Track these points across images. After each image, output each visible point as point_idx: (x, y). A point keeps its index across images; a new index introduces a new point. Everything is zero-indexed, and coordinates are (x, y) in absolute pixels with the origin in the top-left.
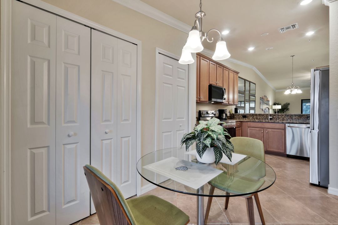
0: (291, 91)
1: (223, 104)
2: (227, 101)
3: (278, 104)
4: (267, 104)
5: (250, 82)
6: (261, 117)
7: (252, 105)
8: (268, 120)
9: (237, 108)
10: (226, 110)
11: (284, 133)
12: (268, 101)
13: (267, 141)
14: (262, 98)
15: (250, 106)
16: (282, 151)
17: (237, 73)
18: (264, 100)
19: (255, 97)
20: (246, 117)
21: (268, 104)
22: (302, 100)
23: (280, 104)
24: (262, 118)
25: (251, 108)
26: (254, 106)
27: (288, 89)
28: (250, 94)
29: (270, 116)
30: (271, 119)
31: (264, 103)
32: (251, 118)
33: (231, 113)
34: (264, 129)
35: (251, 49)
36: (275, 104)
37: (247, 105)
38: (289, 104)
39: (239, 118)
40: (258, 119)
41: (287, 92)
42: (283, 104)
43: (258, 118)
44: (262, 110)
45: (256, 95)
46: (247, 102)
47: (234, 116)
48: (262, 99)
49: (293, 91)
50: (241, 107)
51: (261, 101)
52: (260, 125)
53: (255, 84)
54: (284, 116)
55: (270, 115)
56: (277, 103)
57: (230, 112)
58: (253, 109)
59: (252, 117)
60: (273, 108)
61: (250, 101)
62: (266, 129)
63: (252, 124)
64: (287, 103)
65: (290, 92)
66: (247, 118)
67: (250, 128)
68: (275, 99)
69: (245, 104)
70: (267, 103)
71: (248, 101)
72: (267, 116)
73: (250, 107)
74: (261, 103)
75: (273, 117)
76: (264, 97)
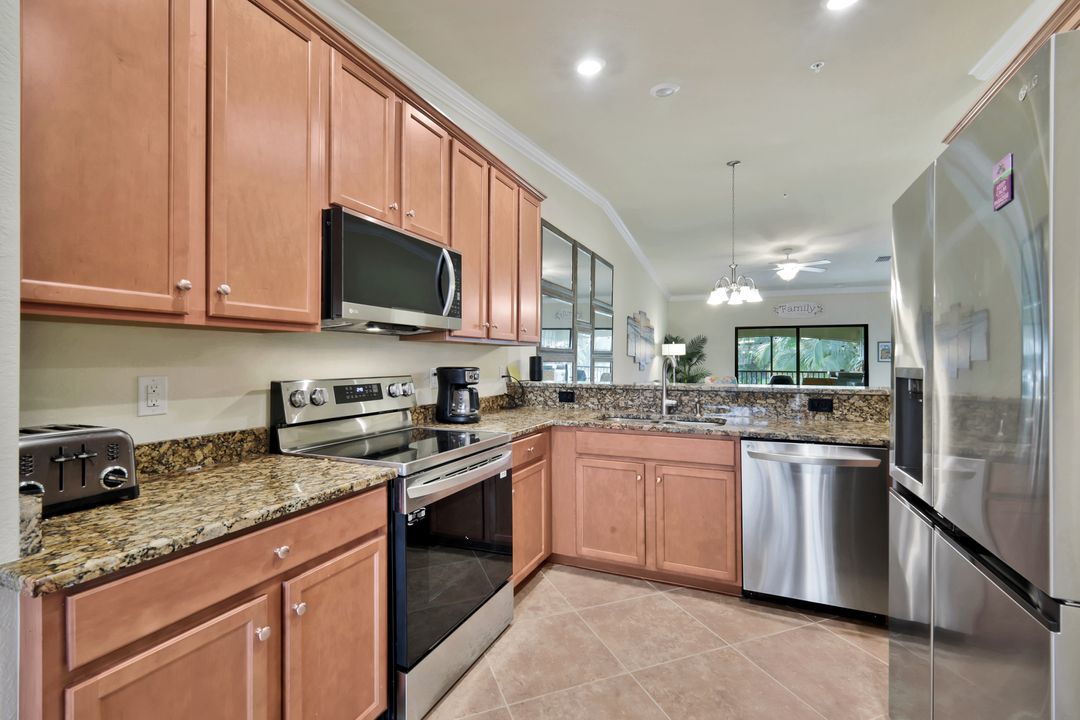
0: (730, 292)
1: (448, 338)
2: (480, 326)
3: (677, 341)
4: (646, 340)
5: (594, 256)
6: (632, 400)
7: (604, 342)
8: (661, 412)
9: (540, 358)
10: (475, 369)
11: (730, 486)
12: (651, 330)
13: (660, 523)
14: (634, 319)
15: (596, 348)
16: (723, 574)
17: (538, 198)
18: (637, 325)
19: (611, 312)
20: (572, 400)
21: (649, 340)
22: (737, 329)
23: (681, 342)
24: (637, 402)
25: (597, 356)
26: (609, 349)
27: (720, 286)
28: (594, 302)
29: (668, 395)
30: (670, 409)
31: (638, 336)
32: (592, 403)
33: (513, 380)
34: (648, 464)
35: (589, 68)
36: (668, 340)
37: (584, 341)
38: (704, 341)
39: (546, 403)
40: (620, 408)
41: (717, 298)
42: (688, 341)
43: (622, 404)
44: (635, 361)
45: (614, 309)
46: (584, 330)
47: (523, 393)
48: (632, 321)
49: (734, 294)
50: (556, 353)
51: (631, 330)
52: (627, 444)
53: (611, 266)
54: (723, 394)
55: (667, 391)
56: (674, 336)
57: (508, 376)
58: (606, 356)
59: (596, 401)
60: (664, 354)
61: (592, 329)
62: (653, 464)
63: (595, 441)
64: (699, 338)
65: (726, 299)
66: (579, 403)
67: (587, 461)
68: (668, 323)
69: (573, 338)
70: (646, 335)
71: (589, 327)
72: (655, 397)
73: (593, 351)
74: (631, 336)
75: (681, 401)
76: (638, 317)
